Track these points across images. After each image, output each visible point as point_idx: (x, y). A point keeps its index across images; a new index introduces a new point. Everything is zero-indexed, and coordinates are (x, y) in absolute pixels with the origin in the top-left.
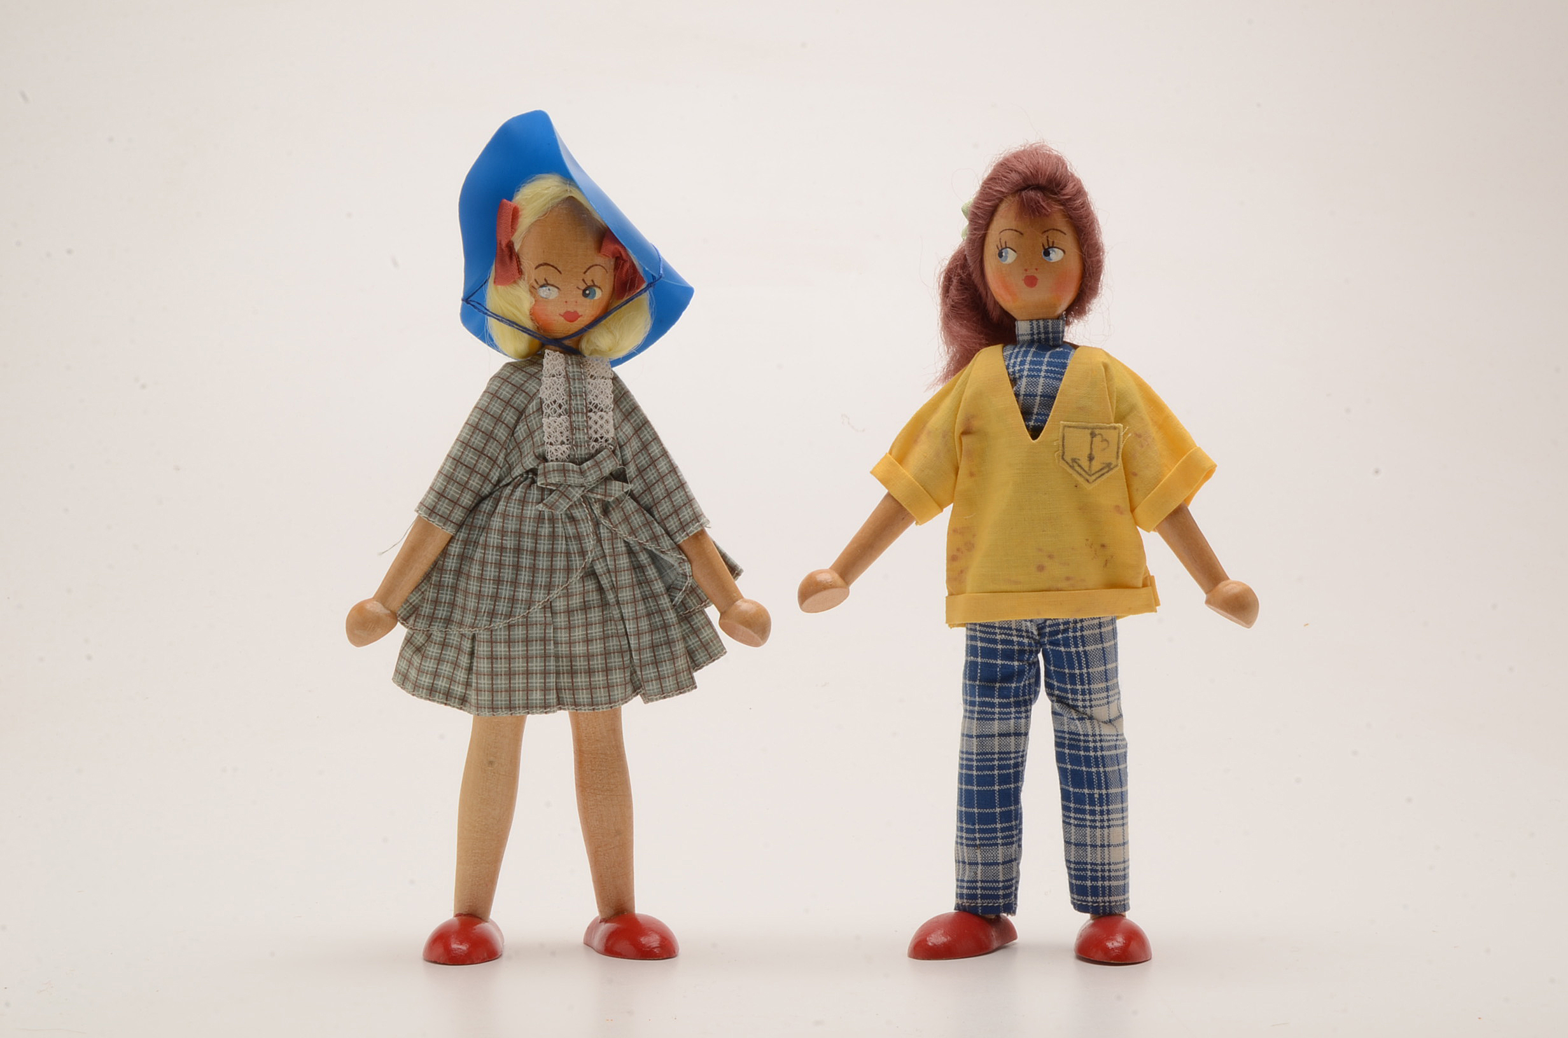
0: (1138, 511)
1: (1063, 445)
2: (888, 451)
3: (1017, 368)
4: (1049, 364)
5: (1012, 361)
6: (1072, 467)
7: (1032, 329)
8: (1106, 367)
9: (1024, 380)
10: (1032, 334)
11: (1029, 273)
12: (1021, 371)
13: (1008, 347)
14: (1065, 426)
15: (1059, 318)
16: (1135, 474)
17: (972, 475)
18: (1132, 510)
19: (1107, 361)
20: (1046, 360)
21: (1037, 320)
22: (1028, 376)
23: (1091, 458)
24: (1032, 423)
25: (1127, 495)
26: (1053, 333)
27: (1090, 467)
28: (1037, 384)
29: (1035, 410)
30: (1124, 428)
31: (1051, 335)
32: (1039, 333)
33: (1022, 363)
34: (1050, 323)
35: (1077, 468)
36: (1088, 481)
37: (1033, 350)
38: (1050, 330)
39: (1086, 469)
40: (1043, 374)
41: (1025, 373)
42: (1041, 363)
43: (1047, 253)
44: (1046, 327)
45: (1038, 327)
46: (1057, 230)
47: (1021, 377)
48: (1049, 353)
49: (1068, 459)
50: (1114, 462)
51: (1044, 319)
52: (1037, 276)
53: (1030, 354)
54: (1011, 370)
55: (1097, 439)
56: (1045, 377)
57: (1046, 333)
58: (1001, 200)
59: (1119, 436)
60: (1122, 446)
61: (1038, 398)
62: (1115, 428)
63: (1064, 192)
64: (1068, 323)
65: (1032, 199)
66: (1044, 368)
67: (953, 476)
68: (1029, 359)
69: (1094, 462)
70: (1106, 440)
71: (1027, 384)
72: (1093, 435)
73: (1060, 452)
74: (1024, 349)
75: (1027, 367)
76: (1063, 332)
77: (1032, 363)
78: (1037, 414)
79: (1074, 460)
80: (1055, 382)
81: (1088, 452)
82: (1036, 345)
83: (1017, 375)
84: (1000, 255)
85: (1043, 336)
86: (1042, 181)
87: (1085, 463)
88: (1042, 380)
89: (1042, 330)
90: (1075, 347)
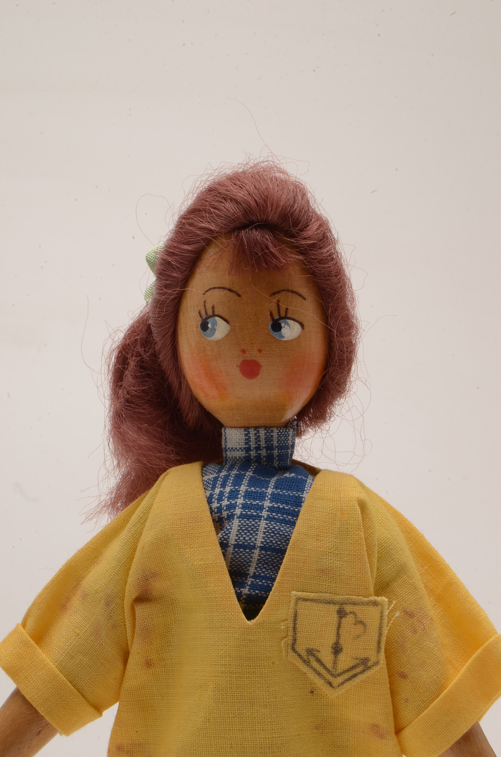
0: (407, 733)
1: (295, 628)
2: (20, 620)
3: (225, 503)
4: (275, 498)
5: (217, 491)
6: (307, 662)
7: (247, 442)
8: (363, 505)
9: (236, 523)
10: (248, 450)
11: (248, 356)
12: (231, 507)
13: (211, 467)
14: (298, 599)
15: (287, 425)
16: (404, 676)
17: (148, 664)
18: (398, 731)
19: (363, 496)
20: (270, 491)
21: (256, 428)
22: (242, 516)
23: (337, 650)
24: (245, 591)
25: (391, 709)
26: (280, 448)
27: (335, 663)
28: (255, 530)
29: (252, 570)
30: (390, 602)
31: (276, 452)
32: (258, 448)
33: (233, 495)
34: (275, 434)
35: (315, 664)
36: (330, 684)
37: (249, 474)
38: (275, 443)
39: (329, 665)
40: (265, 514)
41: (238, 511)
42: (262, 497)
43: (277, 327)
44: (269, 439)
45: (258, 438)
46: (292, 292)
47: (230, 517)
48: (273, 480)
49: (301, 648)
50: (372, 656)
51: (265, 427)
52: (262, 361)
53: (245, 482)
54: (215, 505)
55: (348, 621)
56: (268, 518)
57: (269, 448)
58: (208, 243)
59: (382, 617)
60: (385, 632)
61: (257, 552)
62: (375, 604)
63: (305, 234)
64: (299, 434)
65: (256, 243)
66: (267, 504)
67: (120, 666)
68: (243, 488)
69: (342, 657)
70: (361, 622)
71: (240, 529)
72: (341, 614)
73: (290, 639)
74: (235, 472)
75: (240, 501)
76: (293, 446)
77: (248, 495)
78: (255, 576)
79: (310, 652)
80: (284, 528)
81: (333, 640)
82: (253, 467)
83: (225, 514)
84: (204, 327)
85: (264, 453)
86: (273, 216)
87: (327, 657)
88: (263, 524)
89: (263, 444)
90: (313, 471)
